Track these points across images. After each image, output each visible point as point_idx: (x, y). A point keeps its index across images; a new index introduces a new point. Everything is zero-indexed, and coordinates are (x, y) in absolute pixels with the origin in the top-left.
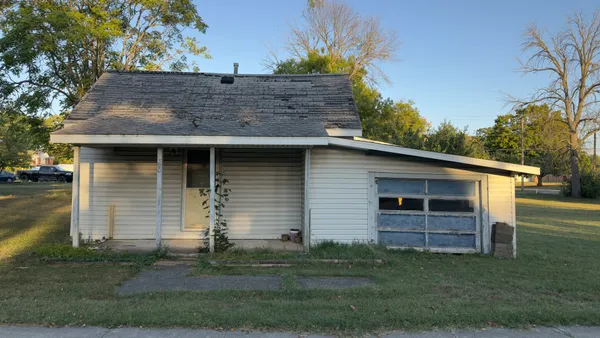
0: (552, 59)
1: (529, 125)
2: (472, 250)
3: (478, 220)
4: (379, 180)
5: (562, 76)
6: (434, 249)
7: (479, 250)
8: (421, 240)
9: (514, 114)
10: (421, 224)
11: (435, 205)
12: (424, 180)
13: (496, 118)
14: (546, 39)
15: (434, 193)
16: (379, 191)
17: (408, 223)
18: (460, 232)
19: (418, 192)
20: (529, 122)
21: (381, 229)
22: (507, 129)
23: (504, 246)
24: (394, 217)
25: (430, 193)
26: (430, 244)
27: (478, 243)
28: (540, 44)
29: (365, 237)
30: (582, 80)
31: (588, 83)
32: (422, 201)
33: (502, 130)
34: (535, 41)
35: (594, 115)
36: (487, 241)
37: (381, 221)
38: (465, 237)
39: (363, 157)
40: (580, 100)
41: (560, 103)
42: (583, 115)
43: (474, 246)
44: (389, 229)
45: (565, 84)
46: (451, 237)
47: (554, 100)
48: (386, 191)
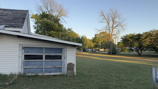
0: (106, 20)
1: (102, 37)
2: (61, 73)
3: (63, 62)
4: (24, 48)
5: (108, 24)
6: (46, 74)
7: (63, 73)
8: (41, 71)
9: (99, 34)
10: (42, 65)
11: (47, 57)
12: (43, 48)
13: (95, 34)
14: (105, 14)
15: (47, 53)
16: (24, 52)
17: (36, 65)
18: (57, 67)
19: (41, 53)
20: (102, 36)
21: (25, 67)
22: (97, 37)
23: (71, 71)
24: (30, 63)
25: (46, 53)
26: (45, 72)
27: (63, 71)
28: (104, 16)
29: (17, 71)
30: (113, 25)
31: (114, 26)
32: (42, 56)
33: (96, 37)
34: (102, 15)
35: (115, 34)
36: (66, 70)
37: (24, 64)
38: (58, 69)
39: (17, 38)
40: (112, 30)
41: (108, 31)
42: (113, 34)
43: (61, 72)
44: (28, 67)
45: (109, 26)
46: (53, 69)
47: (107, 30)
48: (28, 52)
